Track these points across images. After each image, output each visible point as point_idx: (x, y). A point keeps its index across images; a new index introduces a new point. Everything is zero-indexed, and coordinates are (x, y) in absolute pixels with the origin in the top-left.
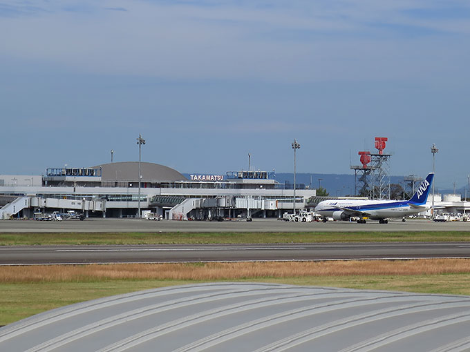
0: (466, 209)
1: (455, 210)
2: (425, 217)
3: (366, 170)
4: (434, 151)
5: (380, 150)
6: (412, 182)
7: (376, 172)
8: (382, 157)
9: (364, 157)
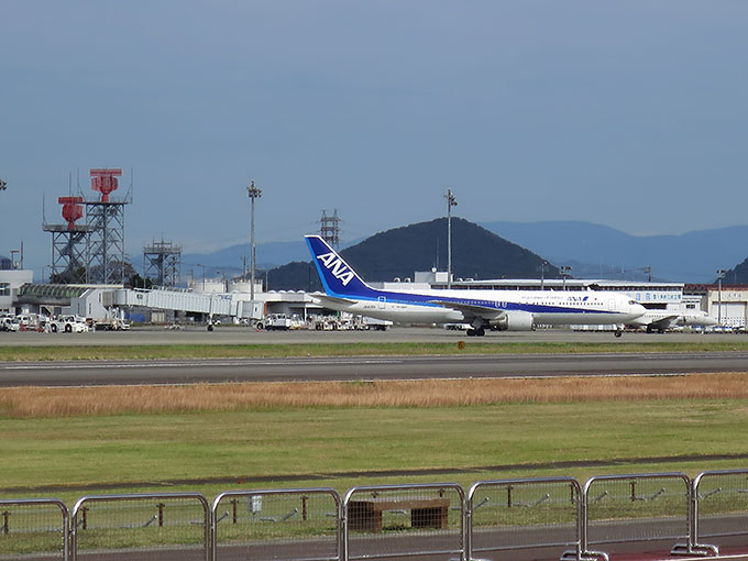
0: (307, 306)
1: (286, 308)
2: (237, 322)
3: (73, 233)
4: (254, 193)
5: (105, 192)
6: (161, 255)
7: (96, 237)
8: (107, 208)
9: (70, 206)
